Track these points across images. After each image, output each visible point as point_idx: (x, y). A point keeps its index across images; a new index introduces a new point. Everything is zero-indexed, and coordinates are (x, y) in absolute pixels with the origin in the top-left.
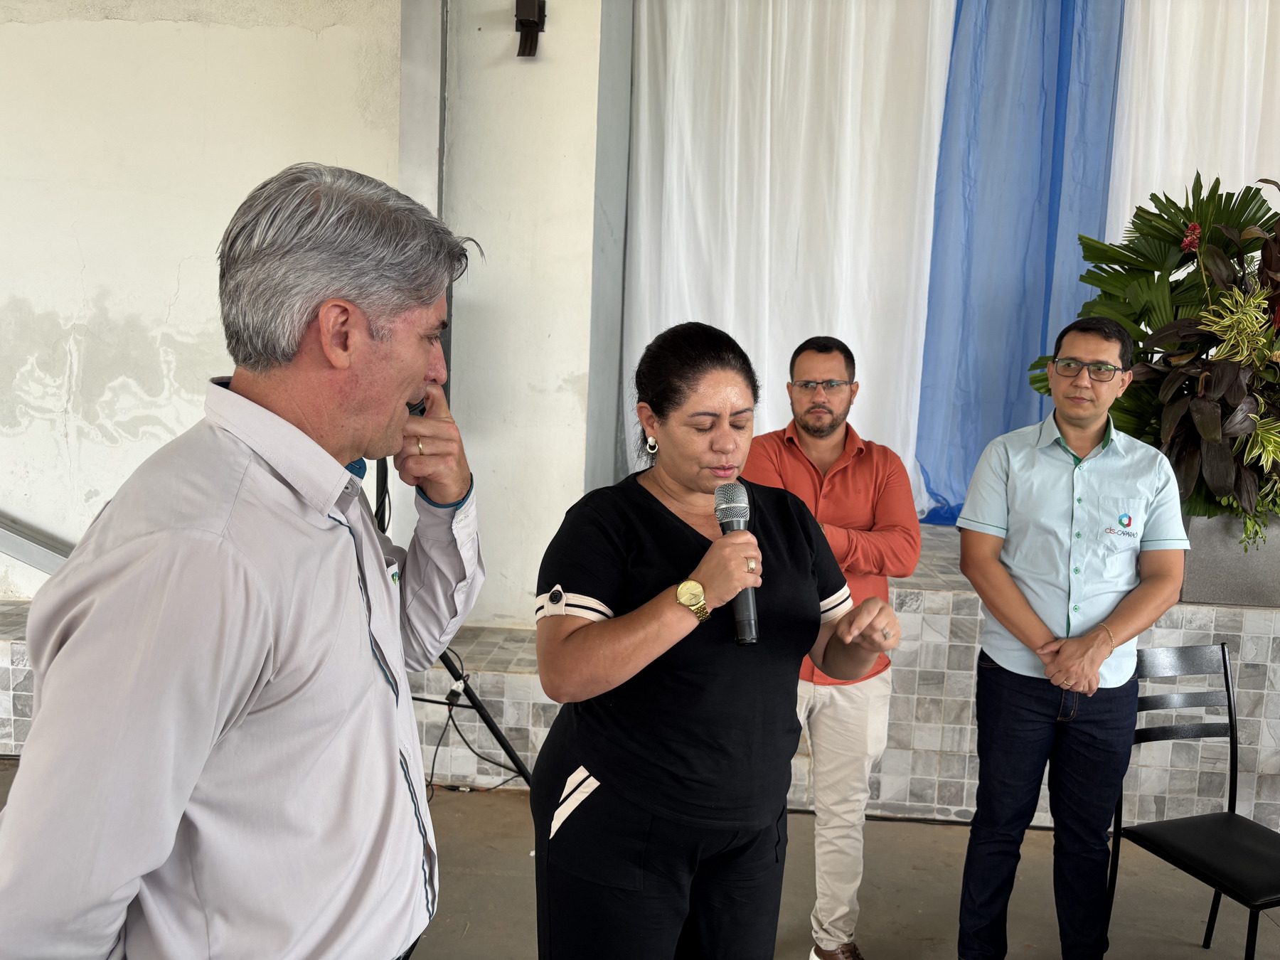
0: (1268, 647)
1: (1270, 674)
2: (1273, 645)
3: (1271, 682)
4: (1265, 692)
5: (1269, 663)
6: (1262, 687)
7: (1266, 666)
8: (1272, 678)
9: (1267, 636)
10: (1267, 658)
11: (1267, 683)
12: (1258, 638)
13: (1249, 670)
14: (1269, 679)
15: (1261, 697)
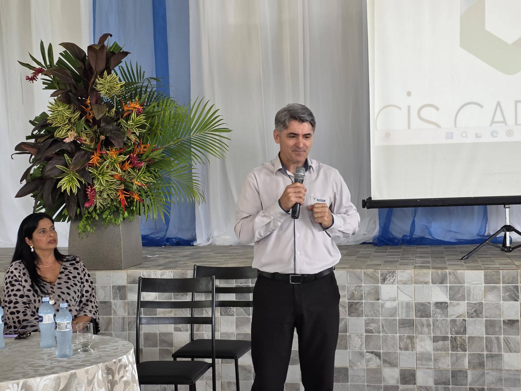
0: (111, 292)
1: (113, 306)
2: (113, 290)
3: (115, 311)
4: (112, 316)
5: (112, 301)
6: (110, 314)
7: (111, 302)
8: (114, 308)
9: (109, 285)
10: (110, 298)
11: (112, 312)
12: (105, 287)
13: (103, 305)
14: (113, 309)
15: (110, 319)
